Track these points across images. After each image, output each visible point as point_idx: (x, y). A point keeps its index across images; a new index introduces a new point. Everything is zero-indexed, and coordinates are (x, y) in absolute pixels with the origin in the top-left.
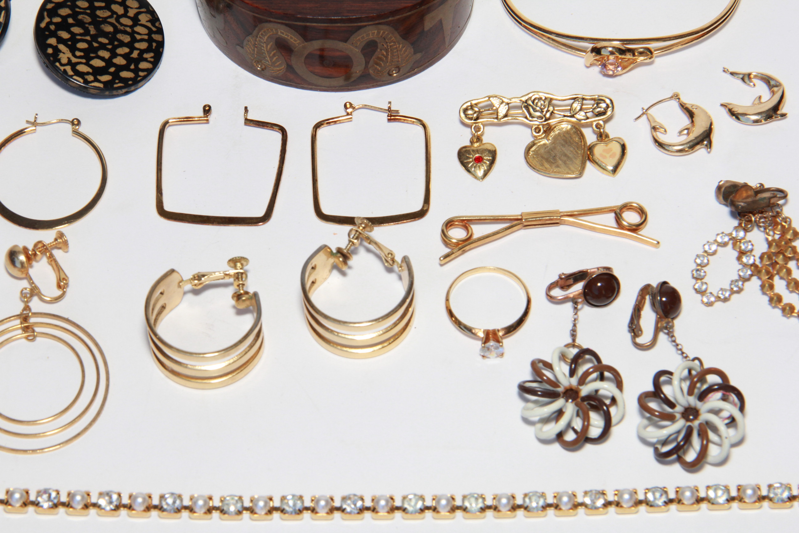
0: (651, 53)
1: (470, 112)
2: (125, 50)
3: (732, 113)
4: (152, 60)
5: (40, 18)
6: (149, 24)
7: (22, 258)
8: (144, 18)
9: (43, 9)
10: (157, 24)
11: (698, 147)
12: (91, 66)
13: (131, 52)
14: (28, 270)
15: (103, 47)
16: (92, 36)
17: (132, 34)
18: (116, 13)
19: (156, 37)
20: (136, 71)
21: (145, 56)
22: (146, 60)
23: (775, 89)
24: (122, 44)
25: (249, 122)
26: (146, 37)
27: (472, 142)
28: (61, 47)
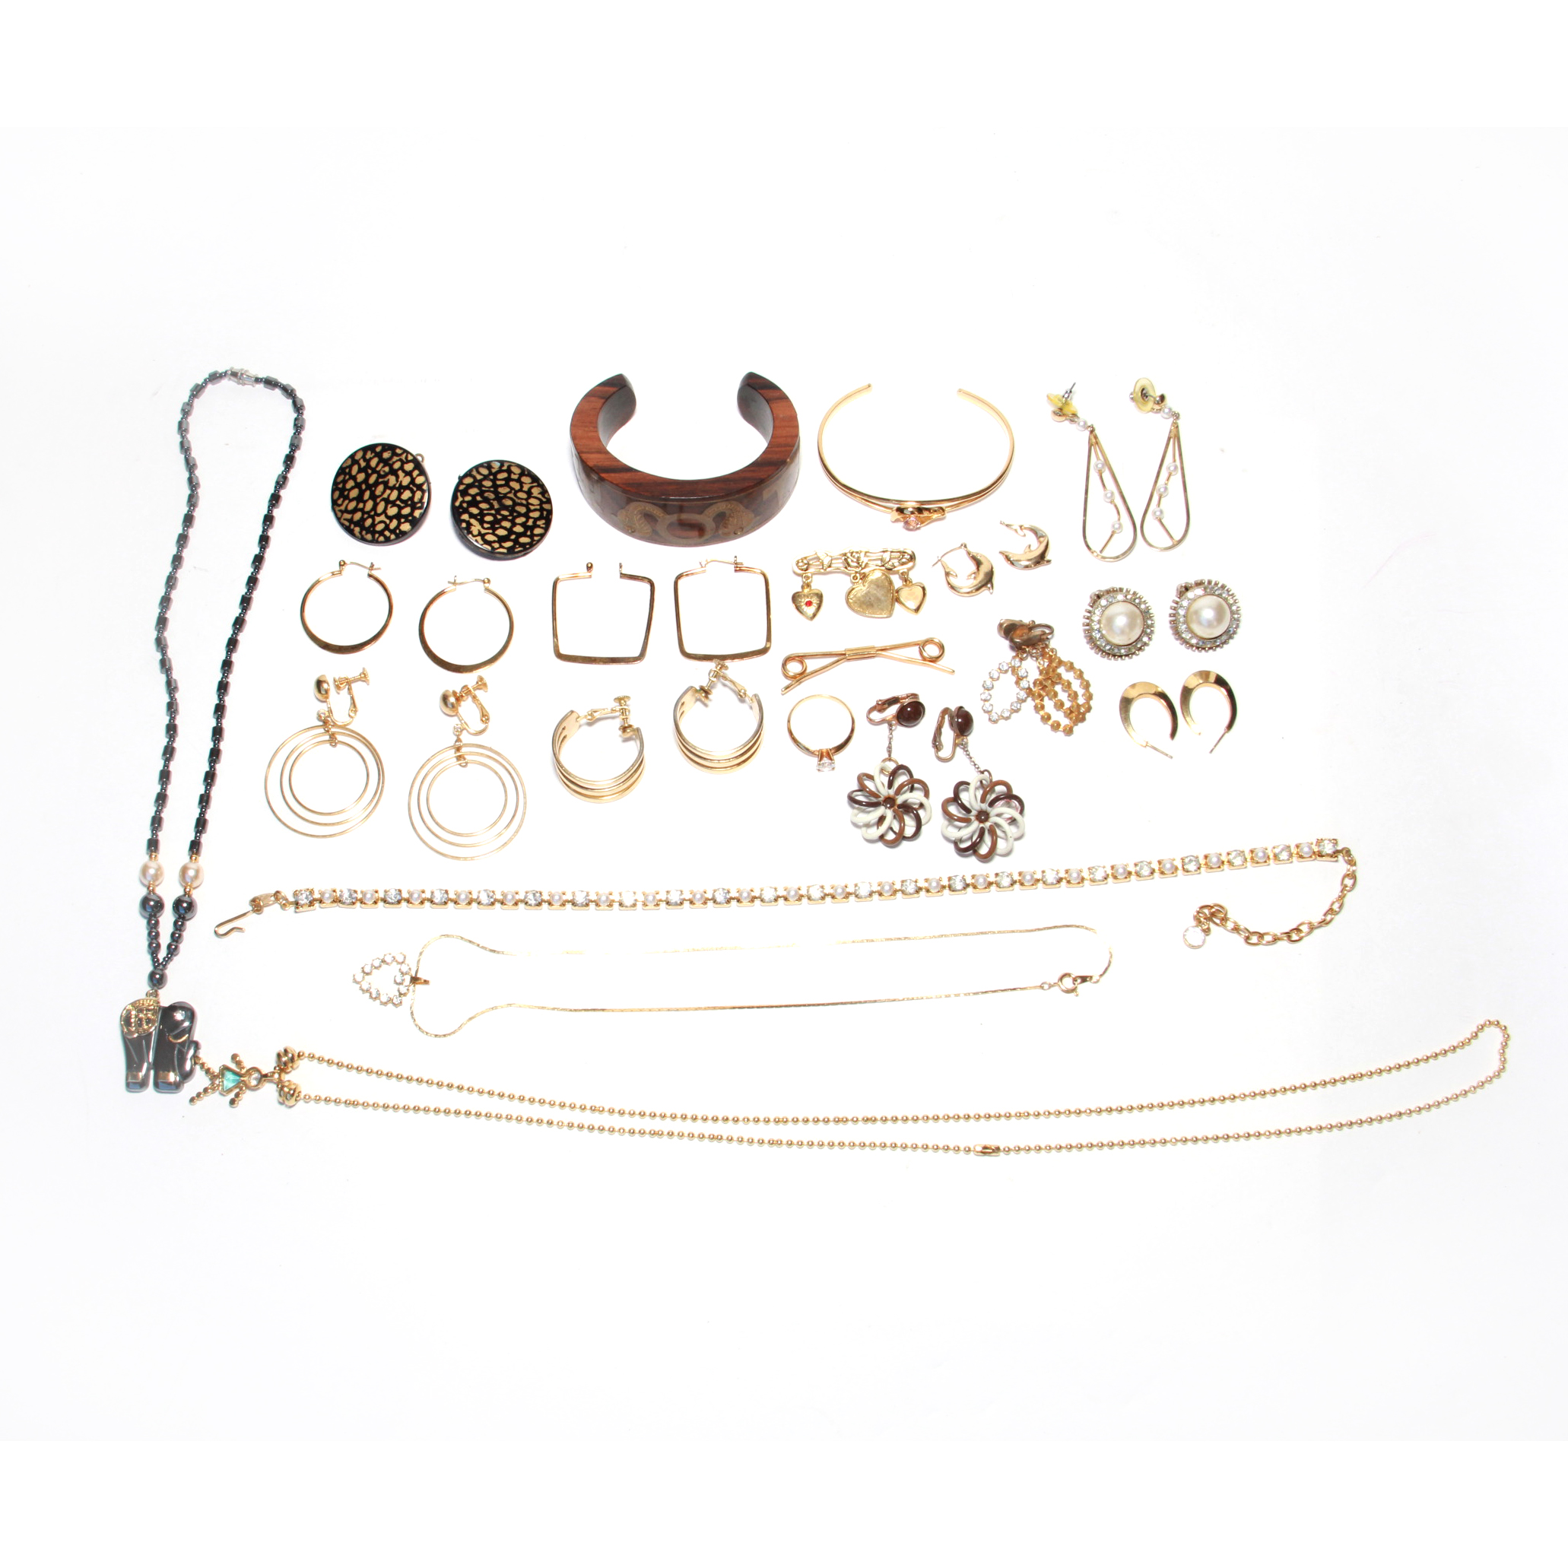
0: (943, 510)
1: (801, 564)
2: (522, 520)
3: (1008, 558)
4: (544, 526)
5: (454, 498)
6: (540, 496)
7: (452, 700)
8: (536, 491)
9: (456, 490)
10: (546, 496)
11: (983, 589)
12: (496, 535)
13: (527, 521)
14: (457, 709)
15: (505, 518)
16: (496, 510)
17: (527, 506)
18: (514, 489)
19: (546, 506)
20: (532, 536)
21: (538, 523)
22: (539, 526)
23: (1042, 539)
24: (520, 515)
25: (623, 576)
26: (538, 507)
27: (803, 587)
28: (473, 521)
